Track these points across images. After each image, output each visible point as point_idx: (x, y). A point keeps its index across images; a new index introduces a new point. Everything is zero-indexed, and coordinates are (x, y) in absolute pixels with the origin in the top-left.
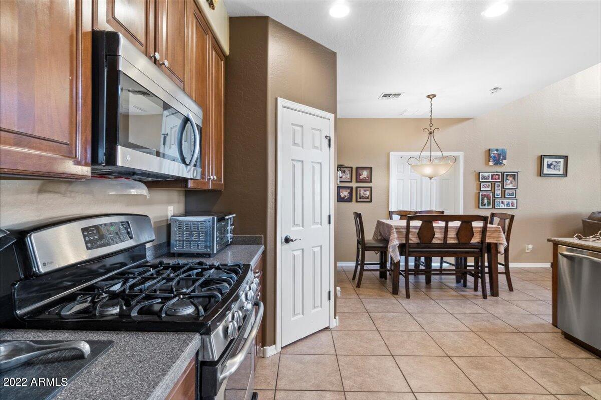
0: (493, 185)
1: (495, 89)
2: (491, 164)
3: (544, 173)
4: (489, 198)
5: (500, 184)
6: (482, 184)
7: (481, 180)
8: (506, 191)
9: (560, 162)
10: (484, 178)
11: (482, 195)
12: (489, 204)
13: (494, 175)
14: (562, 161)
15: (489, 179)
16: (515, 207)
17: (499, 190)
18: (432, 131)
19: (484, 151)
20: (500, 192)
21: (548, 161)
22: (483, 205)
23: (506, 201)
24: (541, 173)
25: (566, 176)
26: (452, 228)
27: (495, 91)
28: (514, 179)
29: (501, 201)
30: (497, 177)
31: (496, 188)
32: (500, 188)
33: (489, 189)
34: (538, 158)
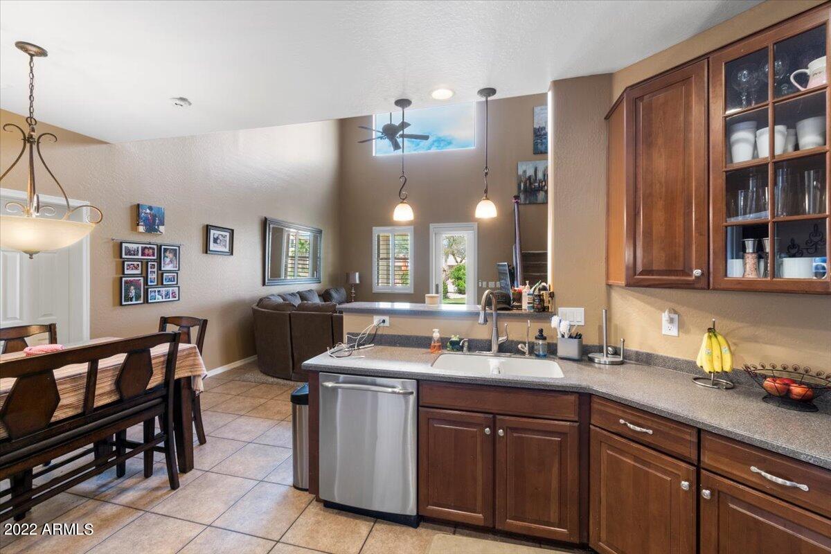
0: (145, 264)
1: (182, 99)
2: (141, 229)
3: (211, 249)
4: (137, 288)
5: (156, 264)
6: (126, 263)
7: (124, 256)
8: (165, 274)
9: (226, 236)
10: (129, 252)
11: (126, 282)
12: (138, 298)
13: (146, 248)
14: (228, 234)
15: (137, 255)
16: (177, 299)
17: (154, 272)
18: (36, 135)
19: (130, 205)
20: (155, 276)
22: (129, 299)
23: (163, 290)
24: (206, 250)
25: (232, 254)
26: (105, 370)
27: (182, 103)
28: (175, 255)
29: (157, 289)
30: (151, 251)
31: (149, 270)
32: (155, 270)
33: (138, 272)
34: (203, 227)
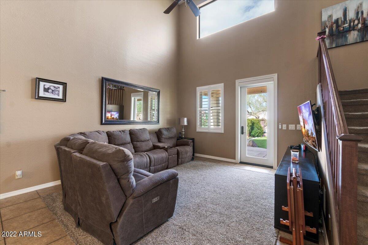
3: (40, 96)
9: (59, 87)
21: (44, 85)
24: (36, 96)
25: (65, 101)
34: (32, 79)
